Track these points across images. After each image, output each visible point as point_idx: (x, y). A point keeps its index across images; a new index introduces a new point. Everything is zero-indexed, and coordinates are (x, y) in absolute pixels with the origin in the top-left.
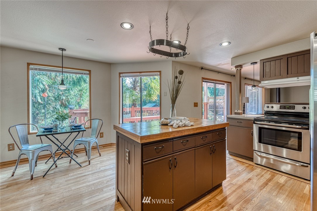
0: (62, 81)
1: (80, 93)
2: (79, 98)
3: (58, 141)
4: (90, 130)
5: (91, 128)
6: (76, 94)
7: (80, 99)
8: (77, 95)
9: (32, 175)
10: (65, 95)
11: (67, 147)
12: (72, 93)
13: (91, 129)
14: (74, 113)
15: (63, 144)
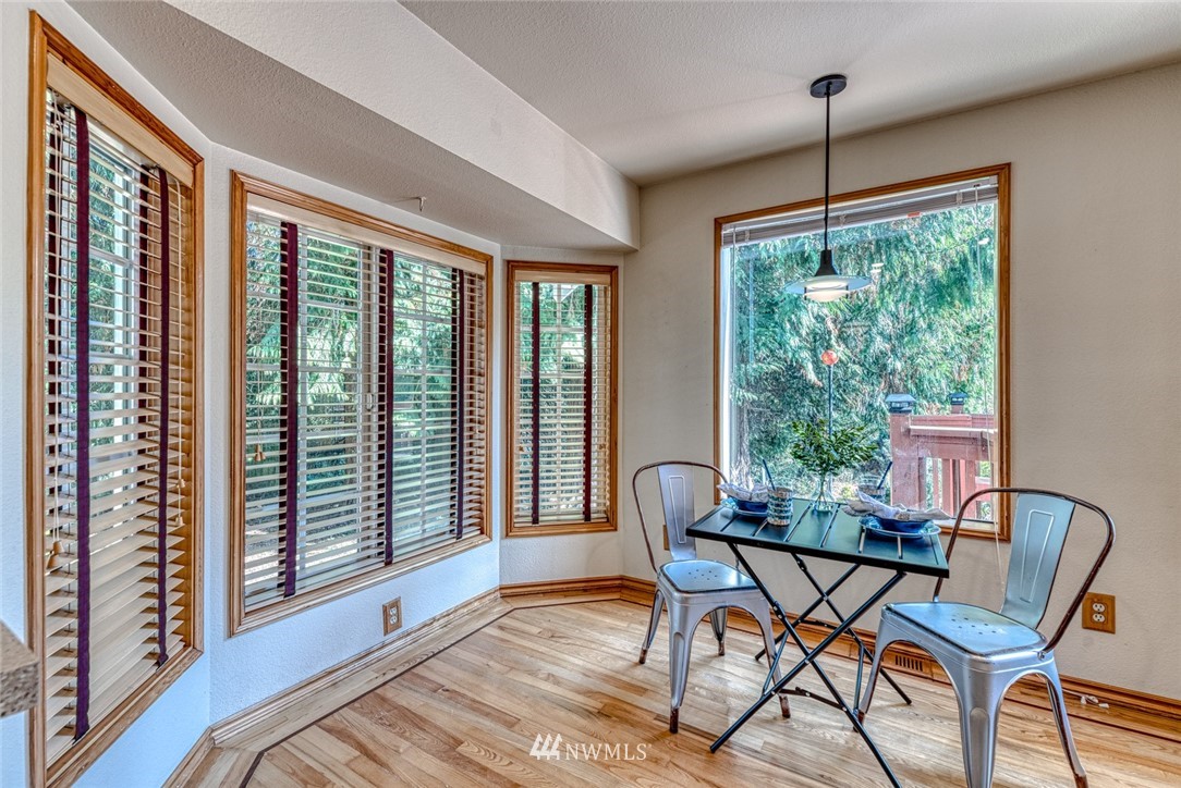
0: (826, 256)
1: (967, 342)
2: (965, 366)
3: (805, 571)
4: (1001, 554)
5: (1005, 537)
6: (953, 349)
7: (970, 369)
8: (957, 349)
9: (676, 710)
10: (903, 355)
11: (845, 618)
12: (931, 342)
13: (1008, 548)
14: (909, 430)
15: (831, 597)
